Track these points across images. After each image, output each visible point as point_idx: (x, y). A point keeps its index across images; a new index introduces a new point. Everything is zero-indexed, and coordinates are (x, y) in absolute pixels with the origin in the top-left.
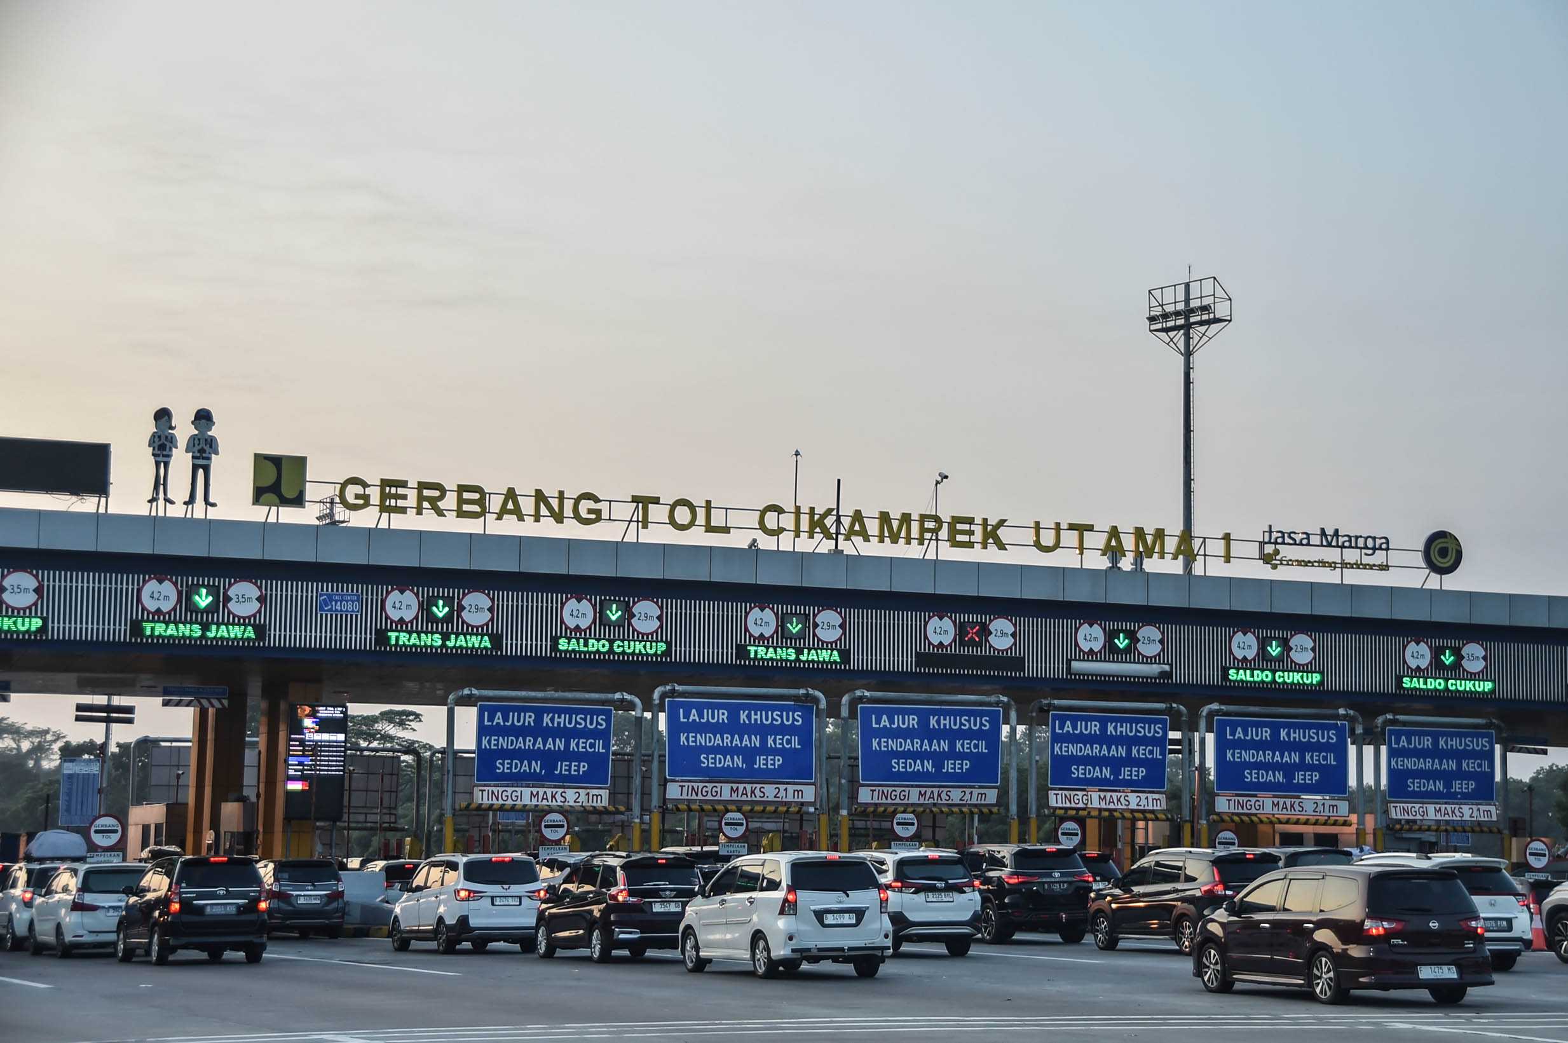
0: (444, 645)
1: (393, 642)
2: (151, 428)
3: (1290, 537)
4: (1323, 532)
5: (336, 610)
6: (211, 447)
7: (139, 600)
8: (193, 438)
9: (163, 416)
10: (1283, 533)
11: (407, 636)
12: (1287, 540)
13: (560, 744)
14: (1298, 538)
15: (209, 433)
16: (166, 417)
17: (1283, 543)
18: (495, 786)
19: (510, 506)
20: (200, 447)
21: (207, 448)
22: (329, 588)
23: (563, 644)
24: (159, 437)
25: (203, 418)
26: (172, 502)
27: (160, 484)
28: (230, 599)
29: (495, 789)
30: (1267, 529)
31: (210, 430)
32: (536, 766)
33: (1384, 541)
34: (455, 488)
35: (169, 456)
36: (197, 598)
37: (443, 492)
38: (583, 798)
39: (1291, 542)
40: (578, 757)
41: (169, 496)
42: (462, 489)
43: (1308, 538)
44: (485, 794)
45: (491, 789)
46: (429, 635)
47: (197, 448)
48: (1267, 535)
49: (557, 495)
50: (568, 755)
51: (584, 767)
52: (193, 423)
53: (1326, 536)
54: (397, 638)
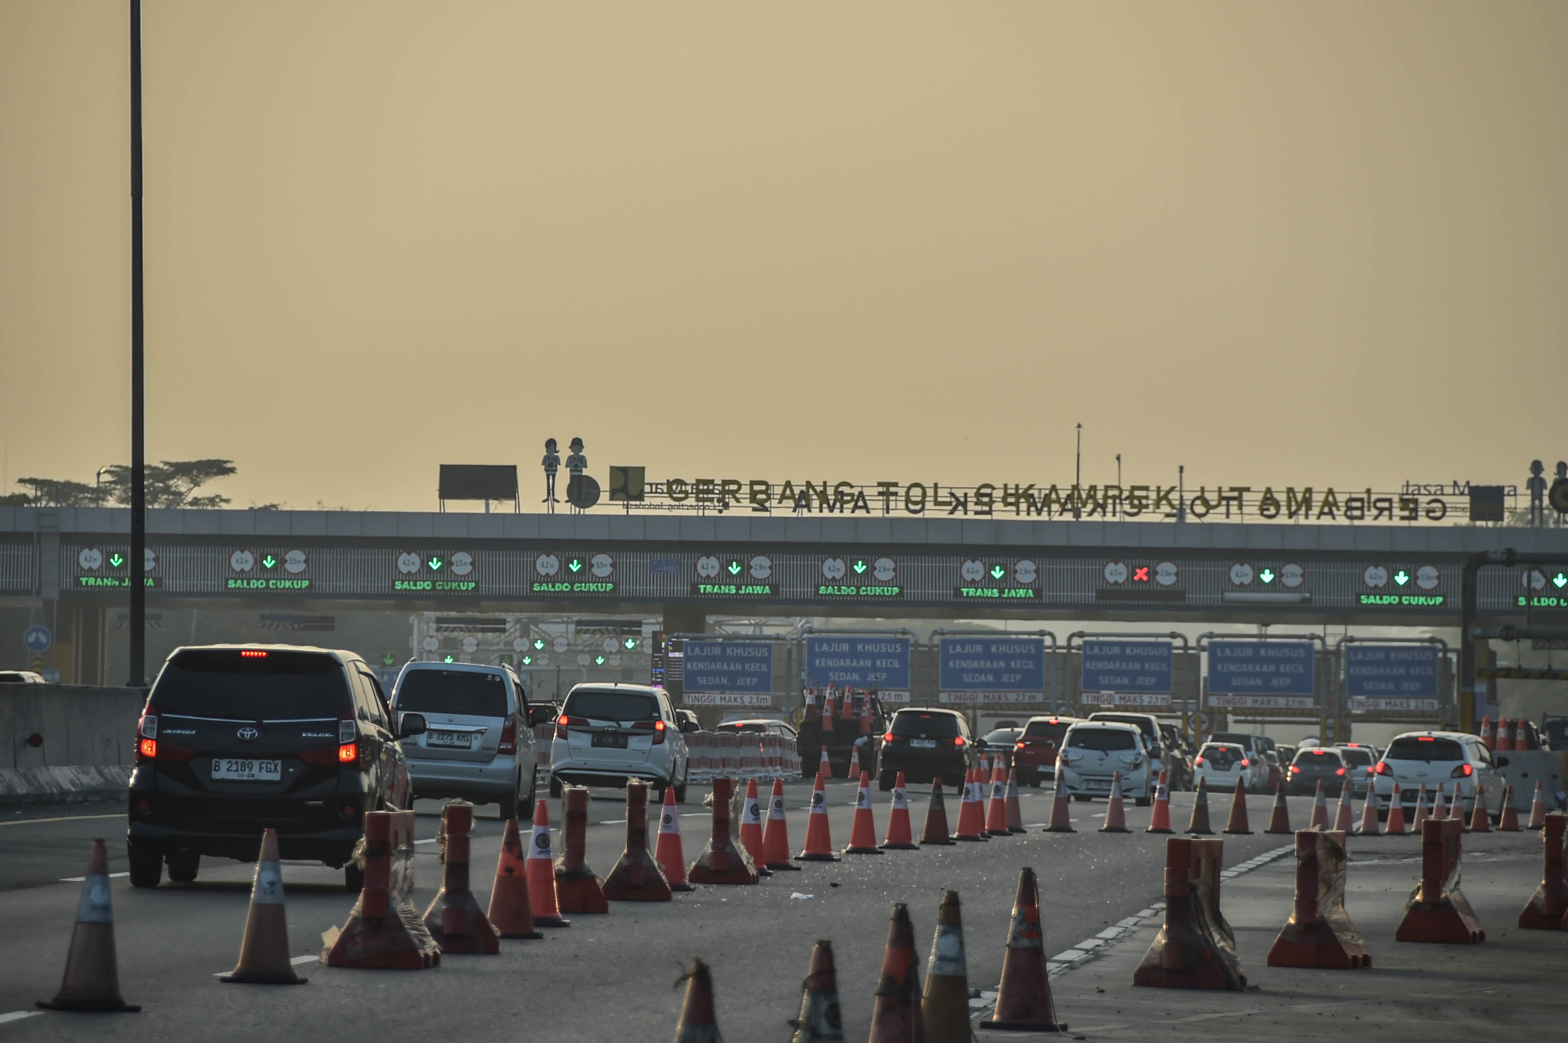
0: (737, 593)
1: (702, 591)
2: (543, 452)
3: (1426, 489)
4: (1455, 484)
5: (664, 571)
6: (582, 462)
7: (535, 568)
8: (570, 457)
9: (551, 444)
10: (1419, 486)
11: (711, 587)
12: (1423, 491)
13: (739, 667)
14: (1432, 490)
15: (581, 454)
16: (553, 446)
17: (1419, 494)
18: (697, 693)
19: (788, 492)
20: (574, 464)
21: (579, 464)
22: (658, 556)
23: (822, 590)
24: (549, 458)
25: (577, 444)
26: (558, 501)
27: (551, 490)
28: (593, 566)
29: (697, 695)
30: (1405, 483)
31: (581, 451)
32: (724, 681)
33: (1512, 488)
34: (748, 483)
35: (556, 470)
36: (571, 565)
37: (740, 486)
38: (754, 700)
39: (1427, 492)
40: (751, 674)
41: (556, 497)
42: (753, 483)
43: (1442, 490)
44: (690, 698)
45: (694, 695)
46: (727, 586)
47: (573, 464)
48: (1405, 488)
49: (822, 484)
50: (744, 673)
51: (755, 681)
52: (570, 447)
53: (1458, 487)
54: (705, 589)
